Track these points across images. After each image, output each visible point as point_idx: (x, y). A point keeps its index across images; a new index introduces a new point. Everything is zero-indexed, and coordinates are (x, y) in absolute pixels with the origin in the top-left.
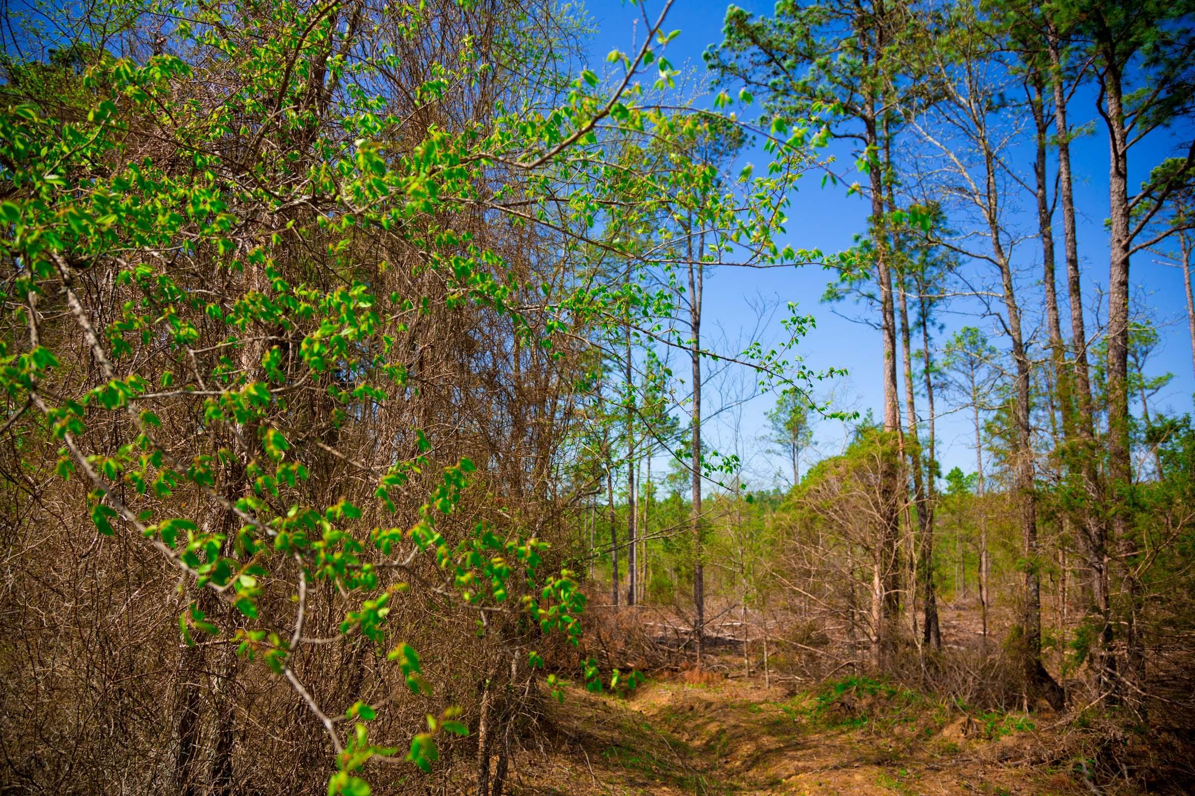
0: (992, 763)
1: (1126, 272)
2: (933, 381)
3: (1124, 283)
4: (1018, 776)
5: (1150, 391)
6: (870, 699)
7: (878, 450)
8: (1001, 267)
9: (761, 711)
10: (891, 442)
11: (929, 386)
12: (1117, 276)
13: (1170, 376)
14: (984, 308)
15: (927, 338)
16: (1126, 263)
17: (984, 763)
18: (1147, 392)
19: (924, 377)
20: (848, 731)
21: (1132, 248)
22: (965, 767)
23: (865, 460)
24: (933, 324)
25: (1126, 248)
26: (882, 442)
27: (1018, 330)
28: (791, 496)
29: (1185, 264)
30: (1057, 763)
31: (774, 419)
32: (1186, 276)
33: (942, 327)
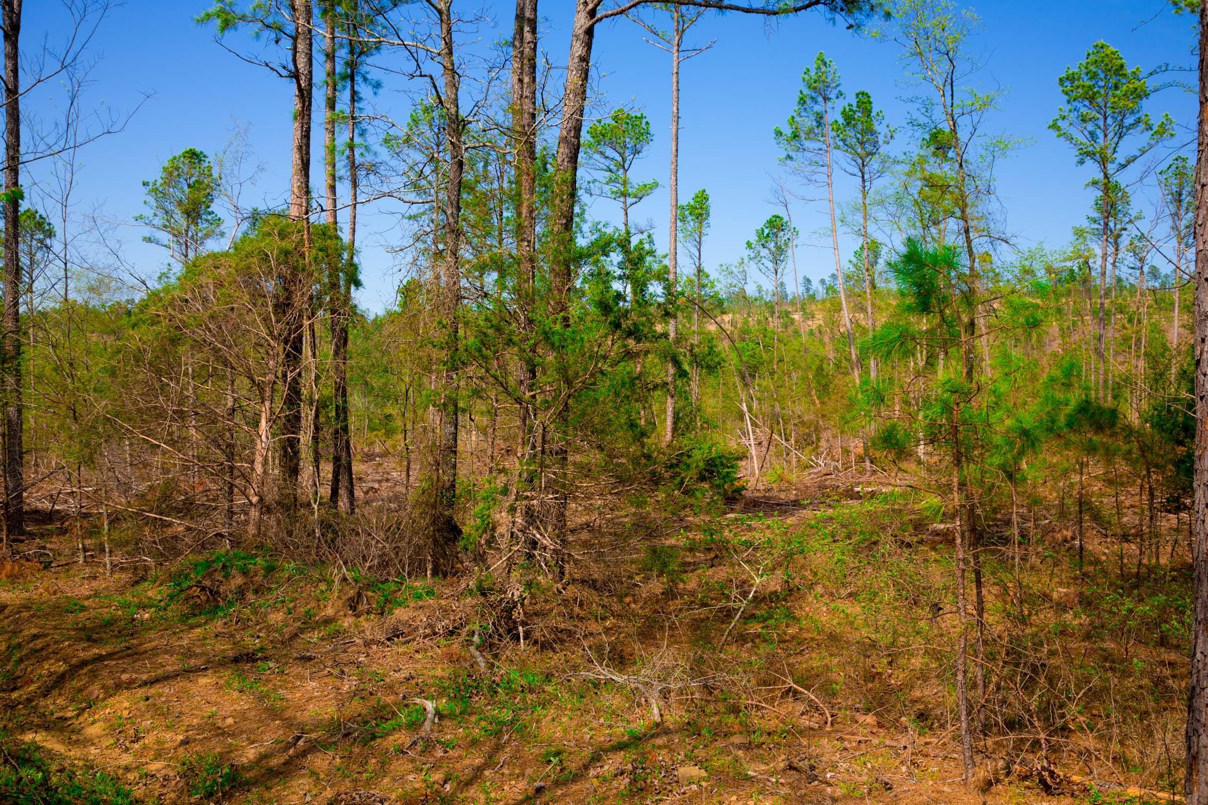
0: (378, 643)
1: (589, 46)
2: (358, 159)
3: (585, 59)
4: (405, 653)
5: (634, 200)
6: (239, 580)
7: (273, 247)
8: (440, 12)
9: (83, 609)
10: (295, 237)
11: (353, 166)
12: (578, 49)
13: (656, 185)
14: (411, 66)
15: (355, 97)
16: (590, 32)
17: (367, 644)
18: (630, 200)
19: (347, 152)
20: (206, 623)
21: (598, 16)
22: (345, 651)
23: (255, 260)
24: (365, 79)
25: (592, 13)
26: (283, 235)
27: (455, 102)
28: (147, 306)
29: (676, 48)
30: (452, 633)
31: (159, 194)
32: (675, 64)
33: (378, 85)
